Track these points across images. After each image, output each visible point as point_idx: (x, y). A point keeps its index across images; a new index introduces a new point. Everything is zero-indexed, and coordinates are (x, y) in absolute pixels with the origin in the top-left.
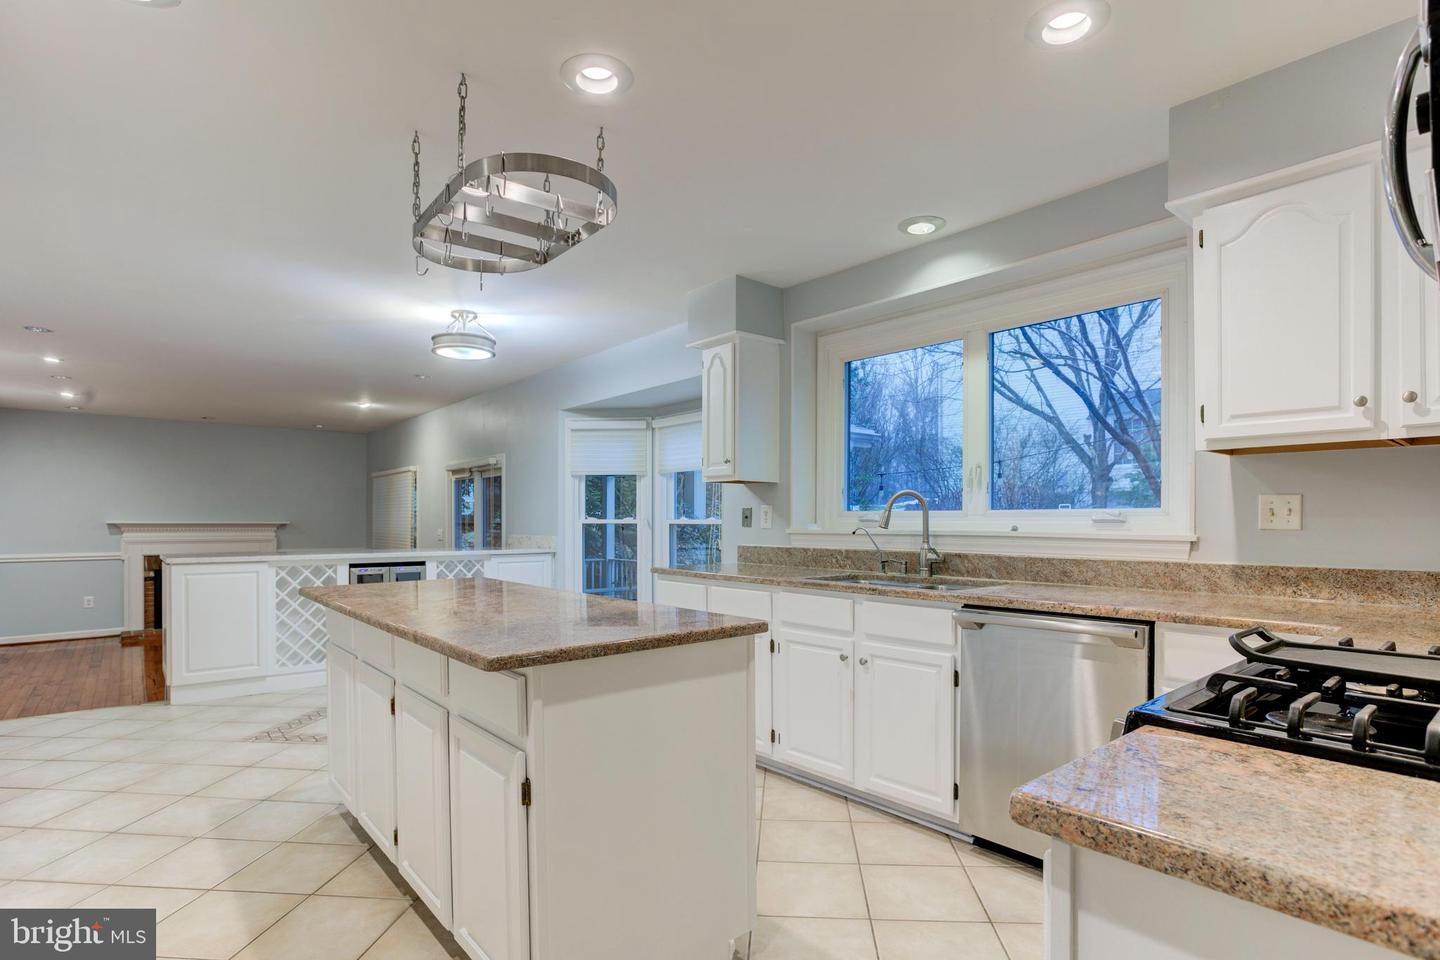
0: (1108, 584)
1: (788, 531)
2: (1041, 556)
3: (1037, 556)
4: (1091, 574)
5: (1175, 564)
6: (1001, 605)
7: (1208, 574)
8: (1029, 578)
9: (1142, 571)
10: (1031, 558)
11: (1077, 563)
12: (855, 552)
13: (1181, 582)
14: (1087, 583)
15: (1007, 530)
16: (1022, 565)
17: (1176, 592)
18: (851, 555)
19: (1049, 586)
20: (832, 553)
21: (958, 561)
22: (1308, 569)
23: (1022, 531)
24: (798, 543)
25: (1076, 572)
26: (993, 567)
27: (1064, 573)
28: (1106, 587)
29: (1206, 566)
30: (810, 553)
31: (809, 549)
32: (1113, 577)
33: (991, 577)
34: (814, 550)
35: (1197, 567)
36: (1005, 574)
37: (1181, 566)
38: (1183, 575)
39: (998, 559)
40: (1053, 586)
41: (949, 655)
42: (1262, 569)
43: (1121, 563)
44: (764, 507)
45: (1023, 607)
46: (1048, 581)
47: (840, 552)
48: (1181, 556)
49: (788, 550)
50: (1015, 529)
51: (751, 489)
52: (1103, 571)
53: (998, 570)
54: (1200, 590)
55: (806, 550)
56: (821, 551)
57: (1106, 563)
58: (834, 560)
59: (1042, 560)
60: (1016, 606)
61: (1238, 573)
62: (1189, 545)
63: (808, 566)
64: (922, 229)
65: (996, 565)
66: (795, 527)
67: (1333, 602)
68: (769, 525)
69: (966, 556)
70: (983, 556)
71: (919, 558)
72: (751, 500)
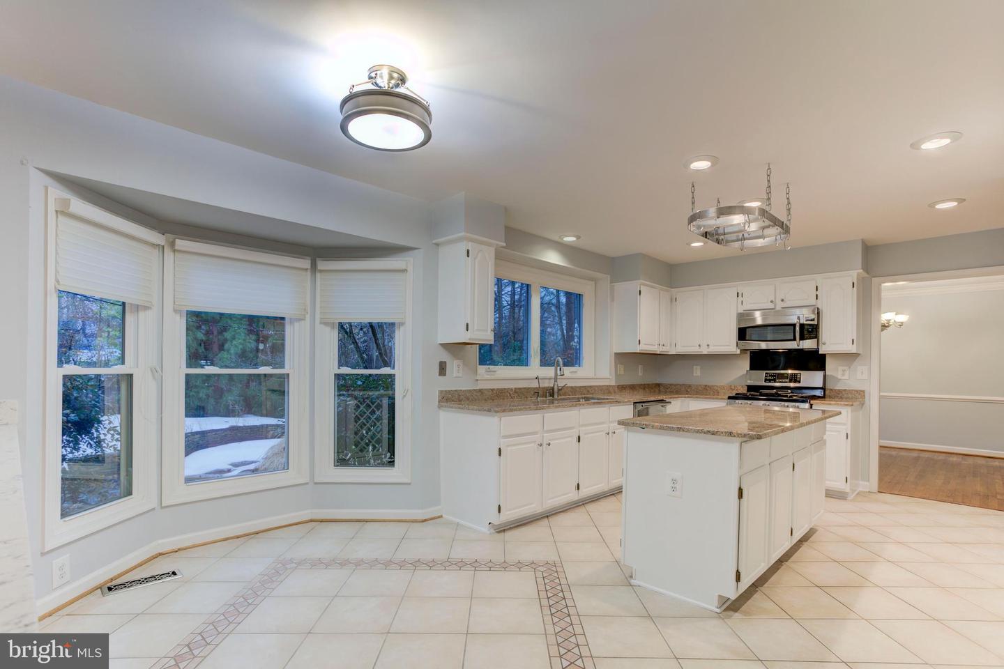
1: (476, 379)
18: (518, 390)
24: (481, 386)
30: (495, 392)
31: (494, 389)
34: (497, 389)
44: (456, 362)
47: (512, 389)
49: (479, 390)
51: (445, 348)
55: (492, 390)
56: (502, 389)
62: (609, 380)
63: (493, 400)
64: (571, 239)
68: (461, 374)
71: (553, 390)
72: (445, 356)
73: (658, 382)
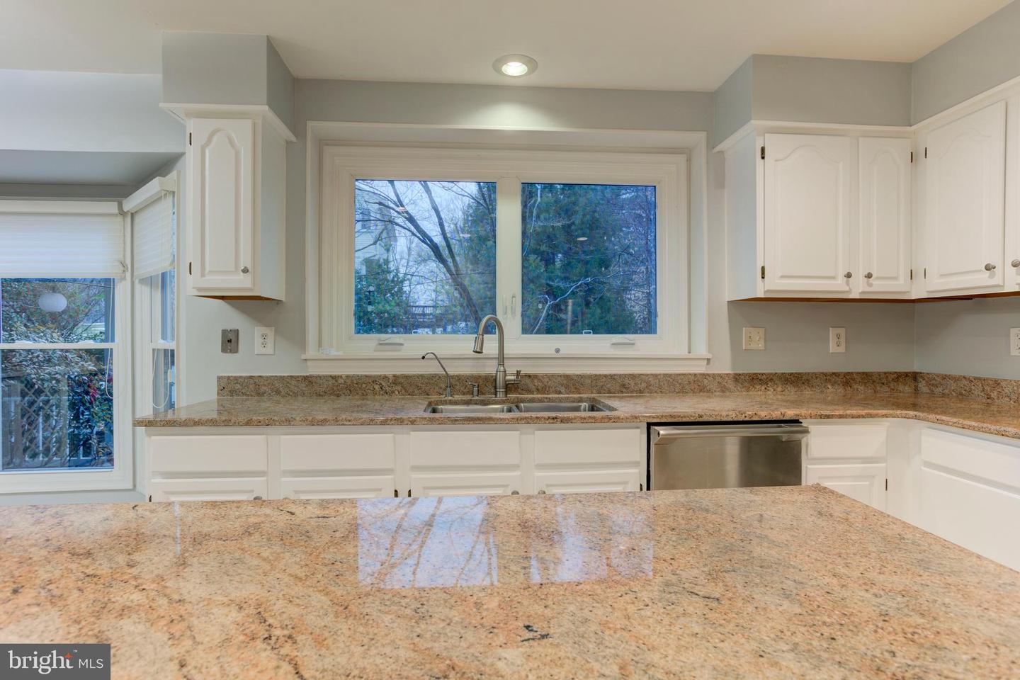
0: (656, 392)
1: (303, 357)
2: (605, 373)
3: (601, 373)
4: (643, 385)
5: (701, 374)
6: (692, 419)
7: (720, 380)
8: (595, 391)
9: (680, 381)
10: (596, 375)
11: (633, 376)
12: (407, 377)
13: (705, 387)
14: (641, 392)
15: (552, 352)
16: (588, 381)
17: (701, 394)
18: (400, 379)
19: (611, 397)
20: (374, 380)
21: (528, 381)
22: (771, 374)
23: (563, 352)
24: (313, 370)
25: (633, 384)
26: (562, 385)
27: (624, 386)
28: (655, 394)
29: (719, 375)
32: (660, 387)
33: (560, 393)
35: (714, 376)
36: (573, 390)
37: (705, 376)
38: (706, 381)
39: (567, 377)
40: (614, 397)
41: (636, 471)
42: (749, 375)
43: (666, 375)
44: (259, 331)
45: (711, 419)
46: (611, 393)
47: (385, 377)
48: (700, 368)
49: (305, 378)
50: (558, 351)
51: (233, 306)
52: (653, 382)
53: (567, 387)
54: (715, 391)
55: (334, 378)
56: (359, 377)
57: (655, 376)
58: (377, 387)
59: (605, 376)
60: (705, 419)
61: (737, 378)
62: (706, 361)
63: (336, 394)
64: (515, 69)
65: (565, 382)
66: (311, 352)
67: (784, 393)
68: (269, 349)
69: (536, 376)
70: (553, 375)
71: (495, 380)
72: (232, 318)
73: (916, 367)
